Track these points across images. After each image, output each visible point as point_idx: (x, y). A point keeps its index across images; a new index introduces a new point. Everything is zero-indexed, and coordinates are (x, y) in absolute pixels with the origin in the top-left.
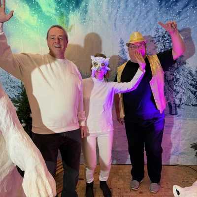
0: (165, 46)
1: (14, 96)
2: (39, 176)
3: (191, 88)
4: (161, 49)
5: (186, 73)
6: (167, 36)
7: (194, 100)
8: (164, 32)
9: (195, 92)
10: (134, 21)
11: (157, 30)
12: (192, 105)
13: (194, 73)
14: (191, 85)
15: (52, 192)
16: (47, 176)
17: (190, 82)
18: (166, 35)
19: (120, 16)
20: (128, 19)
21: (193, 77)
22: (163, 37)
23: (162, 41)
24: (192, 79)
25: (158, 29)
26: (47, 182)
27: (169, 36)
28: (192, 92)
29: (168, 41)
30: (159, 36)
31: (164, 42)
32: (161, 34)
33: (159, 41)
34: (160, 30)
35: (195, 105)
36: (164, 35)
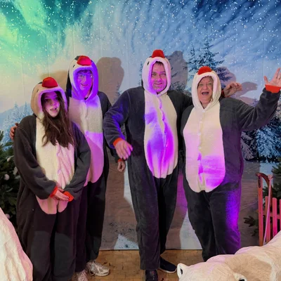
2: (9, 256)
3: (244, 135)
6: (208, 61)
7: (248, 152)
8: (203, 55)
9: (250, 141)
11: (192, 52)
12: (247, 160)
15: (27, 277)
16: (20, 256)
18: (205, 60)
22: (202, 61)
25: (194, 50)
26: (20, 264)
27: (210, 60)
28: (245, 140)
30: (195, 61)
32: (198, 58)
33: (196, 68)
34: (196, 53)
35: (251, 160)
36: (203, 60)
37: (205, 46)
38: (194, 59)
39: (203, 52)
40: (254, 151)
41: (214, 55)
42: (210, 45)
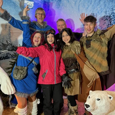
0: (111, 23)
1: (13, 54)
4: (108, 25)
8: (110, 14)
10: (91, 6)
11: (106, 12)
19: (82, 3)
20: (87, 5)
23: (109, 19)
27: (114, 16)
29: (113, 19)
30: (107, 16)
31: (110, 20)
33: (107, 19)
34: (107, 12)
36: (110, 16)
37: (111, 10)
38: (106, 15)
39: (111, 12)
42: (114, 9)
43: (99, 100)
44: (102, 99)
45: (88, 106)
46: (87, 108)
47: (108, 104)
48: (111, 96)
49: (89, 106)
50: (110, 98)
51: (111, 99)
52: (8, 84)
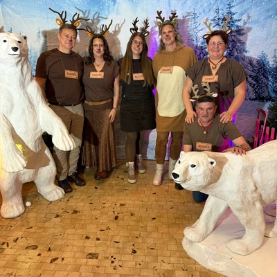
3: (250, 79)
5: (246, 63)
7: (252, 93)
8: (225, 14)
9: (254, 85)
12: (250, 99)
13: (255, 62)
14: (250, 76)
17: (249, 73)
21: (253, 67)
22: (224, 19)
23: (222, 25)
24: (252, 69)
25: (218, 10)
28: (251, 84)
30: (219, 19)
32: (221, 16)
33: (218, 25)
34: (220, 12)
35: (253, 100)
37: (227, 6)
38: (218, 17)
40: (256, 92)
41: (234, 14)
43: (195, 166)
44: (199, 165)
45: (176, 176)
46: (175, 178)
47: (208, 172)
48: (213, 160)
49: (178, 176)
50: (212, 163)
51: (213, 165)
52: (63, 134)
